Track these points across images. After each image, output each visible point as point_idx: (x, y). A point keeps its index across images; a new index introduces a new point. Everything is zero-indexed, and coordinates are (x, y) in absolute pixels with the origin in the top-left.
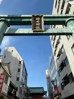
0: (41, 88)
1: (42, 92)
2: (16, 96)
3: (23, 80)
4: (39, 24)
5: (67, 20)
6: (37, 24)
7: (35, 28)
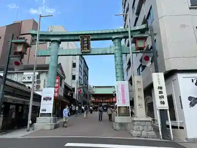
0: (111, 87)
1: (112, 93)
2: (74, 97)
3: (82, 77)
4: (87, 45)
5: (114, 37)
6: (85, 45)
7: (84, 49)
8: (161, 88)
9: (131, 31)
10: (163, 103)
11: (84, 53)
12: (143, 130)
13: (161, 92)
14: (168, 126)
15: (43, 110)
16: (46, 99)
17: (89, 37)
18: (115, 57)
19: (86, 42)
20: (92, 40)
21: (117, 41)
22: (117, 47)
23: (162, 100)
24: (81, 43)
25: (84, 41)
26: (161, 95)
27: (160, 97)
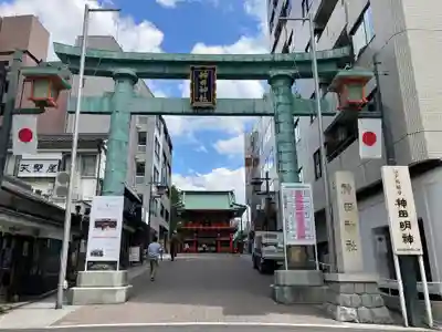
0: (226, 193)
1: (228, 208)
3: (159, 169)
4: (206, 89)
5: (273, 72)
6: (202, 90)
7: (198, 100)
8: (403, 203)
9: (319, 61)
10: (409, 239)
11: (199, 111)
12: (361, 305)
13: (403, 214)
14: (421, 296)
15: (95, 254)
16: (100, 224)
17: (214, 69)
18: (277, 123)
19: (203, 82)
20: (221, 77)
21: (280, 83)
22: (281, 99)
23: (407, 231)
24: (192, 85)
25: (200, 80)
26: (403, 220)
27: (402, 225)
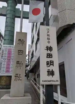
8: (50, 49)
13: (49, 56)
22: (9, 8)
23: (51, 68)
26: (49, 60)
27: (48, 63)
